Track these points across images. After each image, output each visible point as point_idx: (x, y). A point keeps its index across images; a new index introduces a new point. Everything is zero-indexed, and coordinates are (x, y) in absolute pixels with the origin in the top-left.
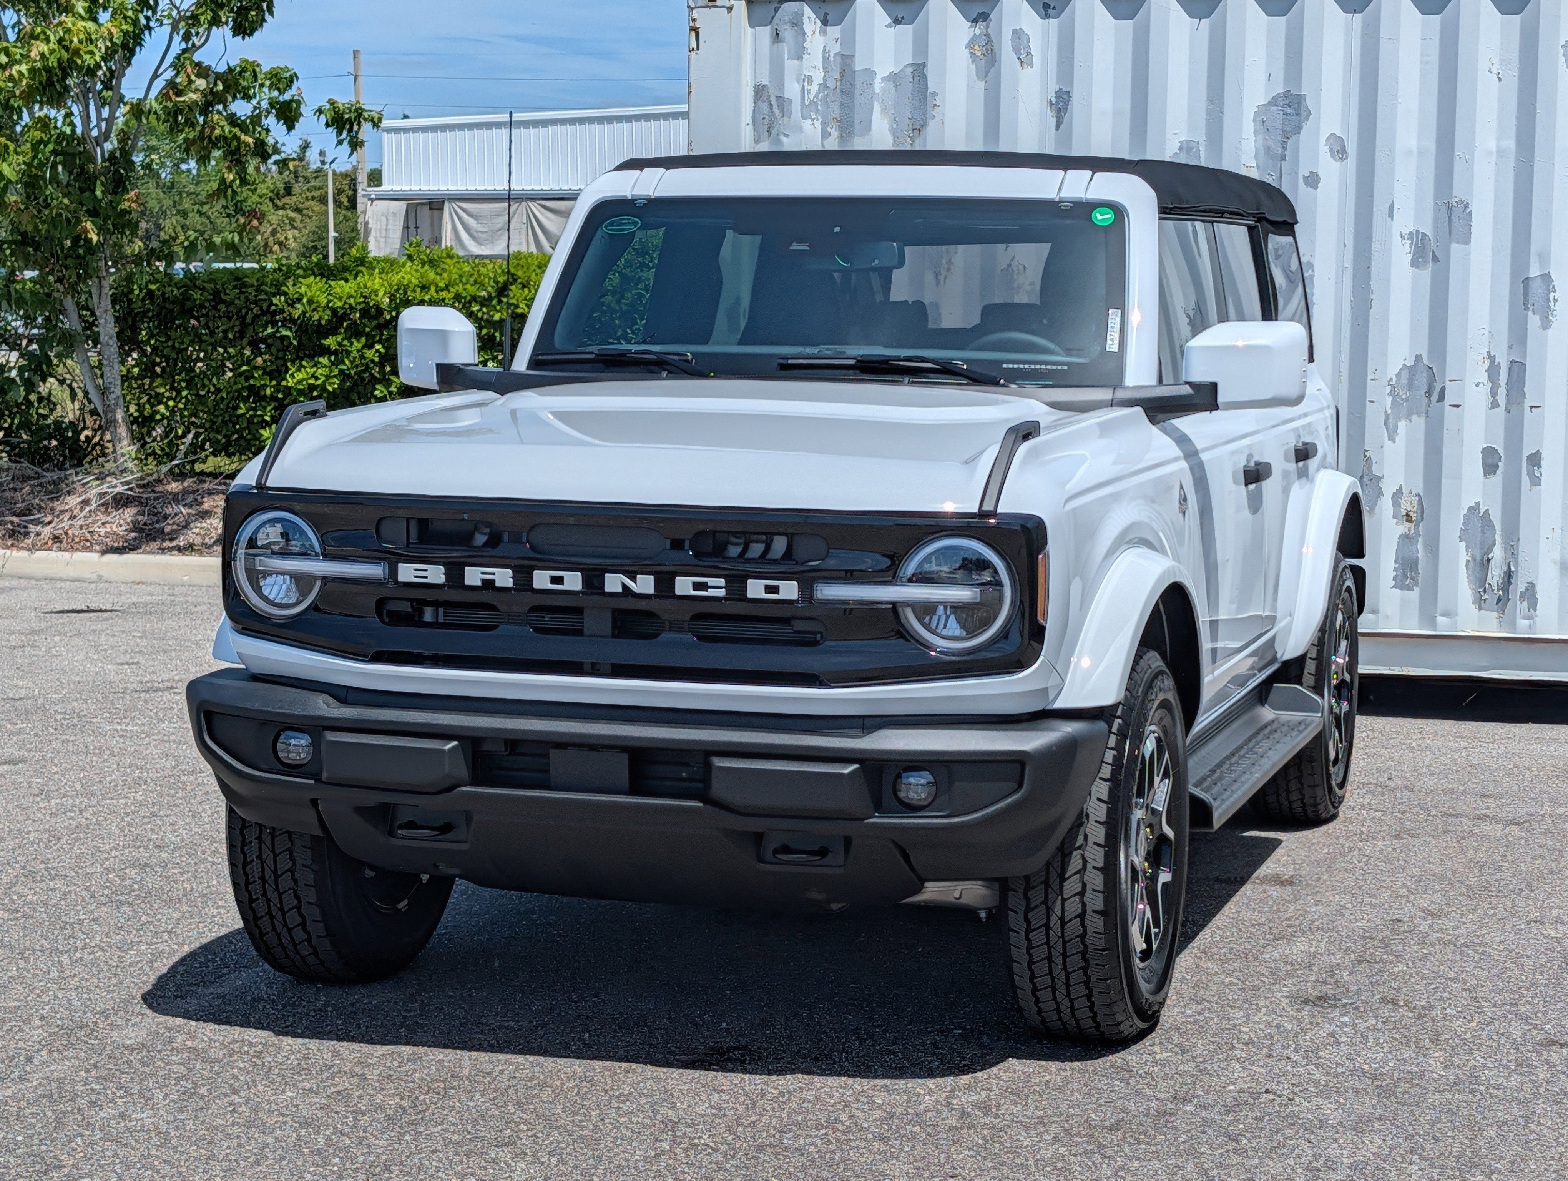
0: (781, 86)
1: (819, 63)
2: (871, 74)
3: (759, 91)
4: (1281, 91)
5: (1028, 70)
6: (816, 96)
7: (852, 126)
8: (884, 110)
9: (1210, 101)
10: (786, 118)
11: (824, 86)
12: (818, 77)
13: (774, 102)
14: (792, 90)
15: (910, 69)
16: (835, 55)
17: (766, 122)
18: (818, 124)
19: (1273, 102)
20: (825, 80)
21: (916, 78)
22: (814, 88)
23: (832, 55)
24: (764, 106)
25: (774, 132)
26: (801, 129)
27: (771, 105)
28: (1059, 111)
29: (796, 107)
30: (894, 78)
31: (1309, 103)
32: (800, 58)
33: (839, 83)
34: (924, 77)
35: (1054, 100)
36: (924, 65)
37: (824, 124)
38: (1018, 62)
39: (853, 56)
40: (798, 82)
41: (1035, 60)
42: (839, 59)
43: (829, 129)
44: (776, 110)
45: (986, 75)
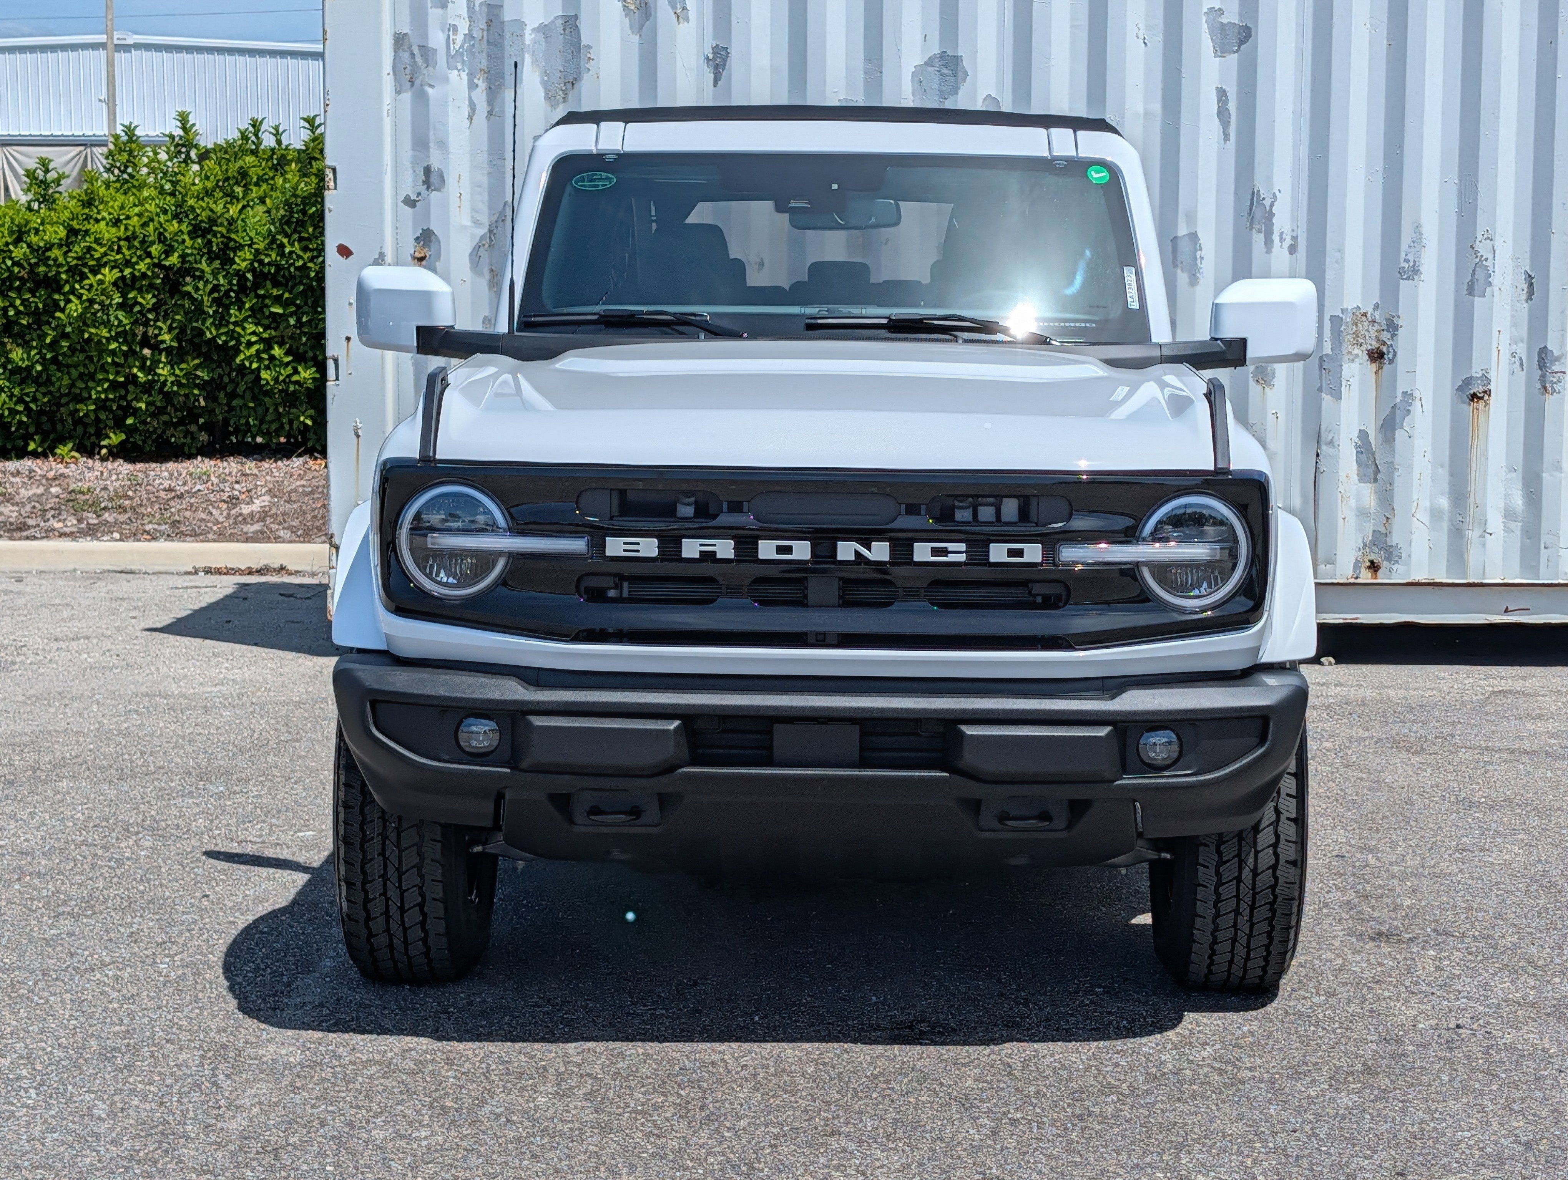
0: (425, 35)
1: (464, 12)
2: (522, 25)
3: (400, 40)
4: (937, 51)
5: (684, 25)
6: (462, 47)
7: (503, 78)
8: (535, 62)
9: (868, 60)
10: (430, 68)
11: (469, 36)
12: (463, 27)
13: (416, 51)
14: (436, 39)
15: (560, 21)
16: (481, 4)
17: (408, 72)
18: (464, 75)
19: (930, 63)
20: (470, 30)
21: (568, 30)
22: (460, 38)
23: (477, 5)
24: (406, 56)
25: (417, 82)
26: (446, 80)
27: (413, 55)
28: (716, 67)
29: (441, 58)
30: (543, 29)
31: (966, 63)
32: (444, 6)
33: (485, 33)
34: (576, 29)
35: (711, 56)
36: (576, 17)
37: (471, 76)
38: (674, 17)
39: (502, 6)
40: (443, 31)
41: (692, 14)
42: (485, 9)
43: (476, 81)
44: (419, 59)
45: (641, 29)
